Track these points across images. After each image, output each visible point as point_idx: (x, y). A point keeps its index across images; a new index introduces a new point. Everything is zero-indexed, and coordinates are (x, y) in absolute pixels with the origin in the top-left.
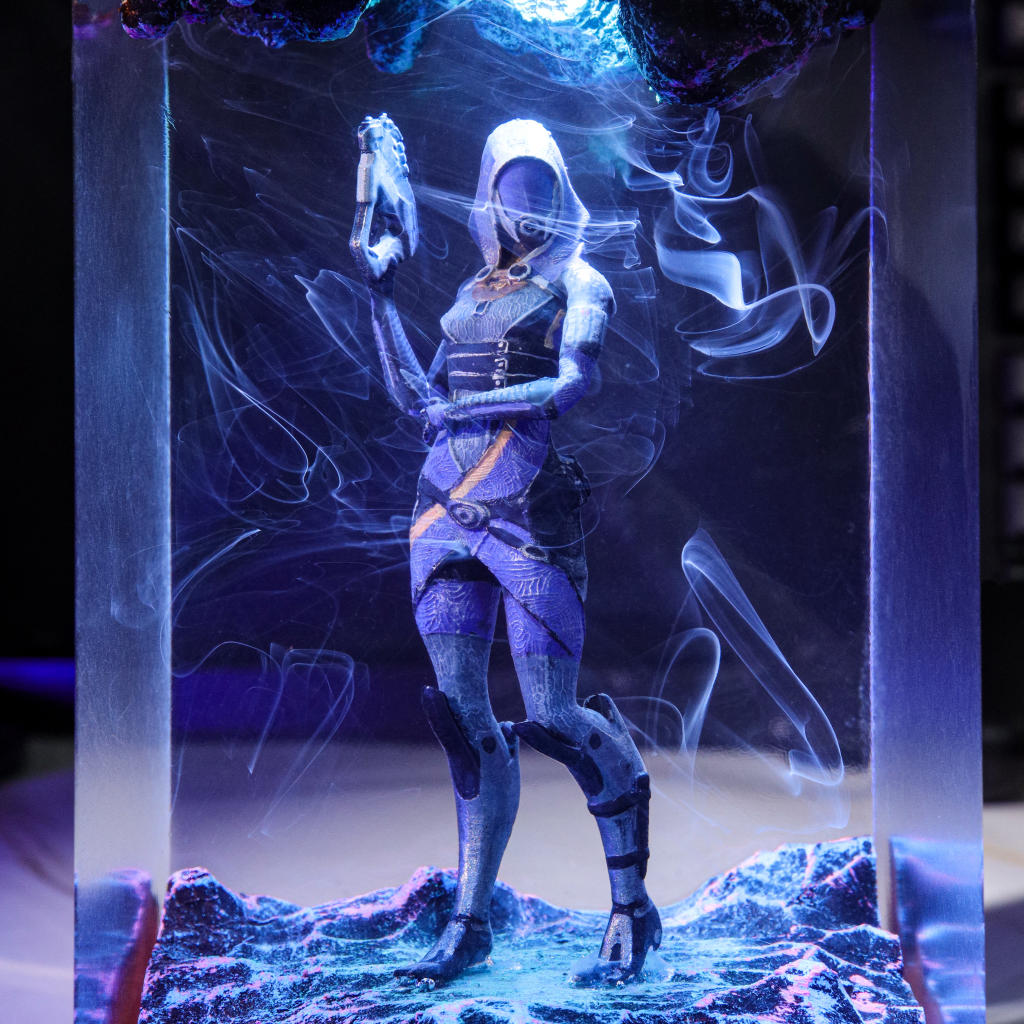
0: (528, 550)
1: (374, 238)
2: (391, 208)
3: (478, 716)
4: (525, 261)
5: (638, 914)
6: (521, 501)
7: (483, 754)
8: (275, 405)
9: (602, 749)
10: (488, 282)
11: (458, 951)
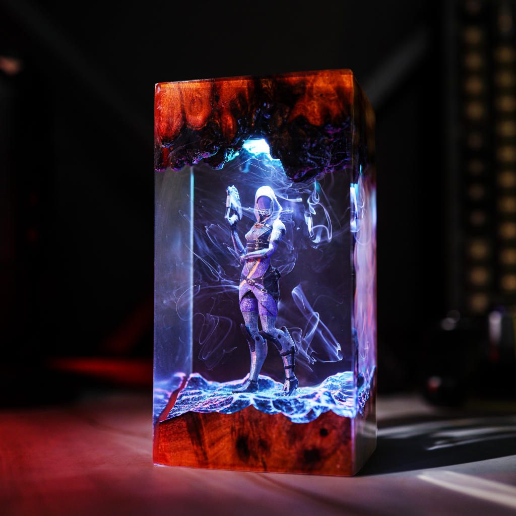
0: (263, 290)
3: (255, 332)
4: (264, 221)
5: (292, 380)
6: (262, 278)
9: (281, 339)
10: (257, 226)
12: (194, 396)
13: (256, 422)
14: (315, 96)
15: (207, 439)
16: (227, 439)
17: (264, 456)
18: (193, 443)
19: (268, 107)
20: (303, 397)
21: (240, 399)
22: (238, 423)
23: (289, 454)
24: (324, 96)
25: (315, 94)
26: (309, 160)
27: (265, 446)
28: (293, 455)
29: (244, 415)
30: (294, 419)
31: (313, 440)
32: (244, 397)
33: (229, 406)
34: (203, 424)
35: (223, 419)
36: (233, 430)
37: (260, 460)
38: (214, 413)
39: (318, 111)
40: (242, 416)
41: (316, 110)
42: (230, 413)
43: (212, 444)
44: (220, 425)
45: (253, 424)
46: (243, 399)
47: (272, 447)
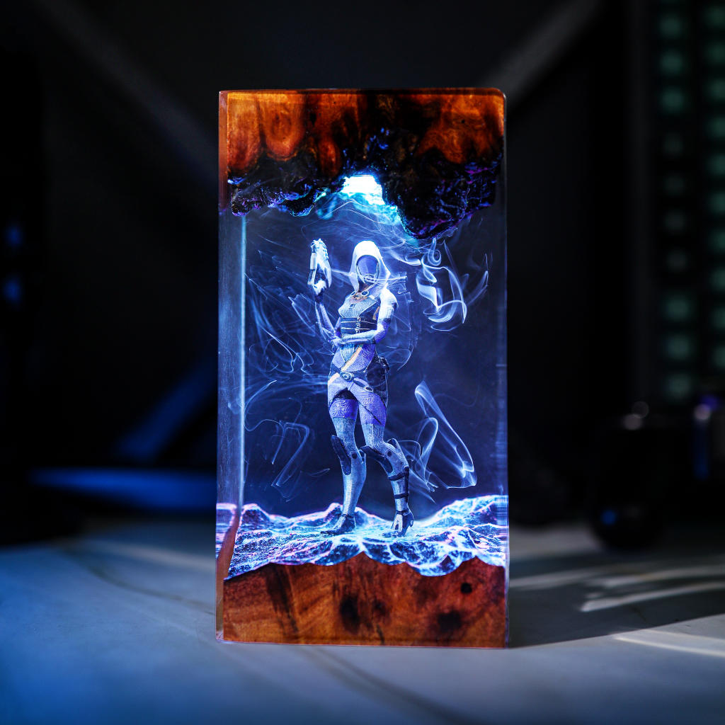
0: (367, 388)
1: (316, 281)
2: (322, 271)
3: (350, 446)
4: (367, 290)
5: (405, 514)
6: (364, 372)
7: (352, 459)
8: (281, 339)
9: (392, 457)
10: (355, 296)
11: (343, 526)
12: (261, 539)
13: (369, 576)
14: (454, 123)
15: (296, 602)
16: (326, 601)
17: (381, 624)
18: (276, 609)
19: (387, 134)
20: (430, 539)
21: (343, 543)
22: (343, 579)
23: (417, 620)
24: (466, 123)
25: (454, 120)
26: (442, 210)
27: (382, 610)
28: (423, 621)
29: (352, 567)
30: (424, 570)
31: (451, 600)
32: (348, 541)
33: (327, 554)
34: (291, 580)
35: (321, 573)
36: (335, 588)
37: (375, 629)
38: (307, 564)
39: (458, 143)
40: (349, 568)
41: (455, 141)
42: (331, 564)
43: (304, 609)
44: (317, 582)
45: (365, 578)
46: (347, 544)
47: (393, 610)
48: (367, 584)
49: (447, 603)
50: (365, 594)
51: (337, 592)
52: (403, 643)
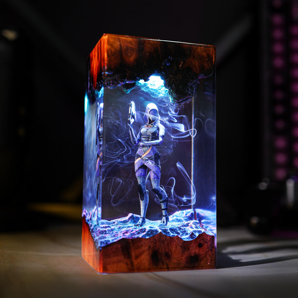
0: (154, 164)
4: (153, 123)
5: (166, 216)
6: (153, 157)
7: (145, 194)
9: (163, 193)
10: (148, 126)
11: (142, 222)
13: (163, 242)
15: (133, 254)
16: (146, 253)
17: (167, 261)
18: (125, 258)
19: (171, 59)
22: (153, 243)
23: (182, 259)
24: (201, 58)
25: (197, 56)
26: (189, 92)
27: (168, 256)
28: (184, 259)
31: (194, 250)
34: (131, 245)
35: (144, 241)
37: (165, 264)
38: (138, 238)
39: (198, 65)
40: (155, 239)
43: (137, 257)
44: (142, 245)
45: (161, 243)
47: (172, 256)
48: (162, 245)
49: (193, 252)
50: (162, 250)
51: (150, 249)
52: (176, 269)
